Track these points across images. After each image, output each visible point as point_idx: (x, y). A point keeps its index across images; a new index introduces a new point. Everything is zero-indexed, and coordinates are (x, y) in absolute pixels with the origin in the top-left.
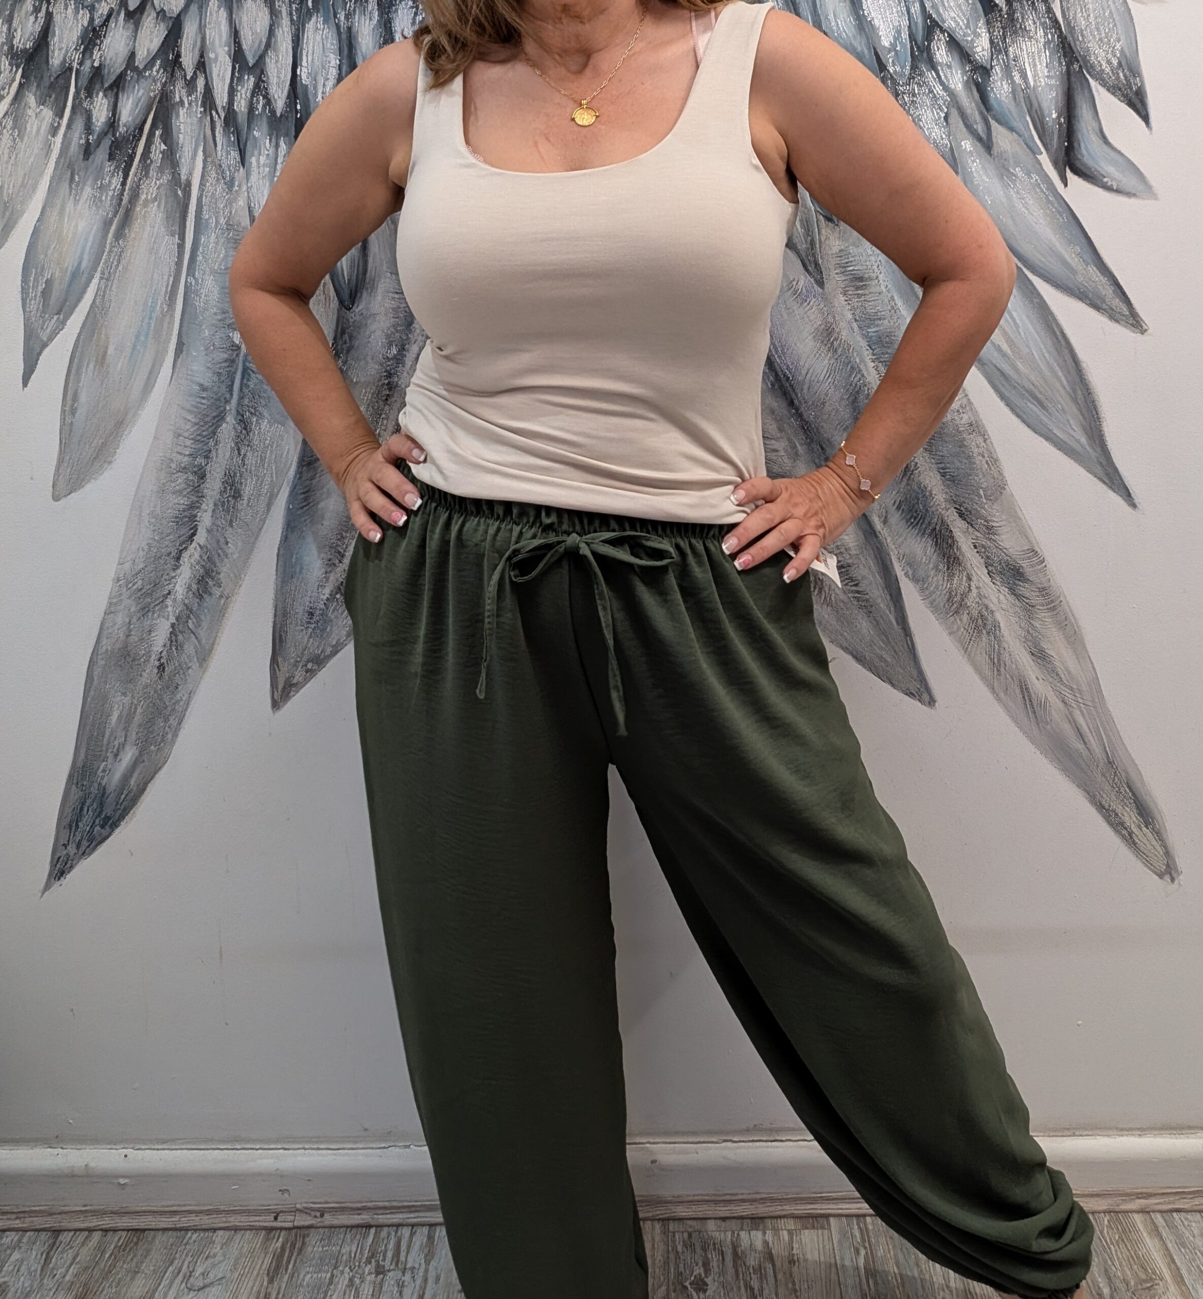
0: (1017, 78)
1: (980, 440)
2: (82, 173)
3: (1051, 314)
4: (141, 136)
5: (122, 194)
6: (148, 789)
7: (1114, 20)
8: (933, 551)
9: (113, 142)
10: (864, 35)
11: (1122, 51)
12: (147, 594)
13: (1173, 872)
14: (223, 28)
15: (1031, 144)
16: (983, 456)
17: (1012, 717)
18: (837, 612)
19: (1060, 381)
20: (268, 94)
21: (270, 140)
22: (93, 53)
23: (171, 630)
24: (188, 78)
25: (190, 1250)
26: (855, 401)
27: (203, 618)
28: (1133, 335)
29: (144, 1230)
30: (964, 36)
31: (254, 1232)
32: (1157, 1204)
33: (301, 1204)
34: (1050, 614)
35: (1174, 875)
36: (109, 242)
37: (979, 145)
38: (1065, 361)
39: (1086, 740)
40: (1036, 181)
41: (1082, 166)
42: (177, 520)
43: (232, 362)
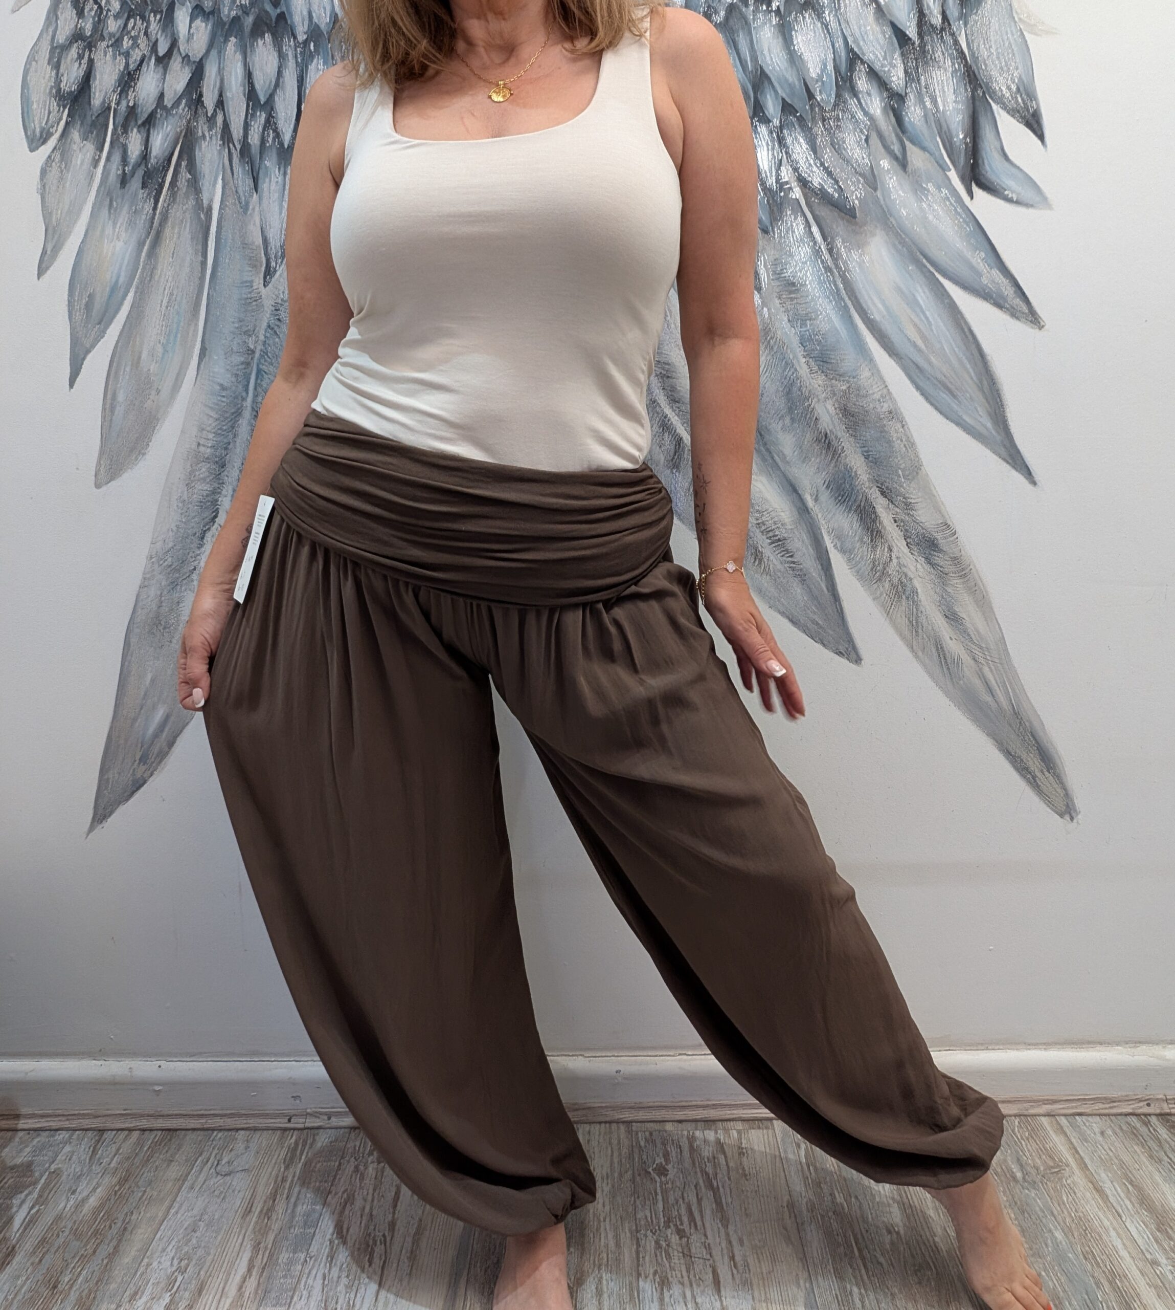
0: (928, 105)
1: (899, 425)
2: (119, 200)
3: (960, 313)
4: (169, 166)
5: (153, 218)
6: (177, 741)
7: (1013, 50)
8: (858, 525)
9: (145, 172)
10: (794, 68)
11: (1020, 78)
12: (177, 570)
13: (1072, 812)
15: (941, 162)
16: (902, 441)
17: (928, 672)
18: (775, 580)
19: (968, 372)
20: (277, 128)
21: (279, 169)
22: (127, 94)
24: (209, 115)
25: (215, 1145)
26: (789, 392)
29: (175, 1130)
30: (882, 66)
31: (270, 1132)
32: (1060, 1109)
33: (311, 1108)
34: (961, 581)
35: (1074, 814)
36: (142, 260)
37: (895, 163)
38: (972, 354)
39: (994, 694)
40: (946, 194)
41: (986, 183)
42: (202, 504)
43: (248, 364)
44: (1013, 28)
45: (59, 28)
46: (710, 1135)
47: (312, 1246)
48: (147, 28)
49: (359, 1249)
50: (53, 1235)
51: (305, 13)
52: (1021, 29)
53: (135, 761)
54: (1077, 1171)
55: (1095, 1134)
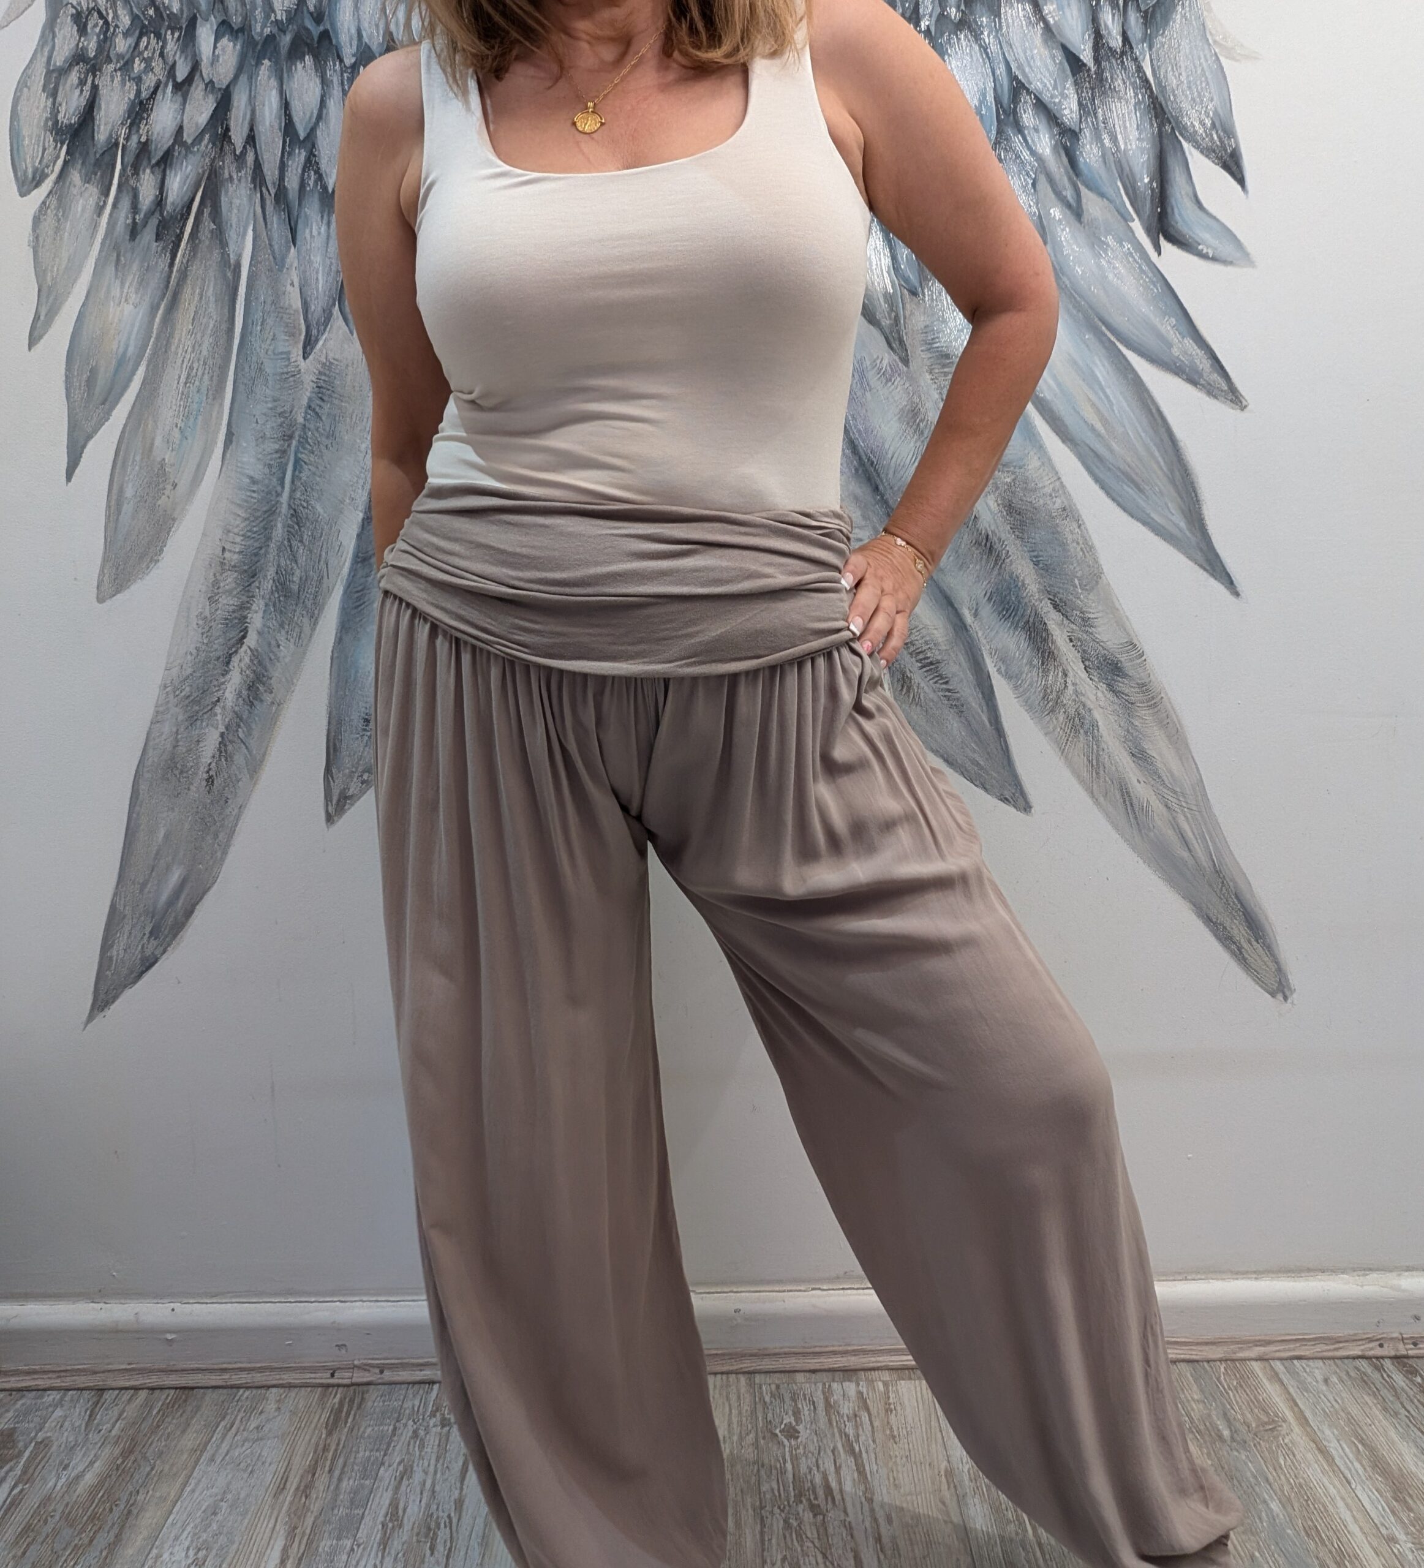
0: (1107, 142)
1: (1075, 525)
2: (129, 255)
3: (1147, 390)
4: (189, 214)
5: (169, 277)
6: (196, 911)
7: (1206, 78)
8: (1026, 645)
9: (160, 221)
11: (1216, 112)
12: (194, 702)
13: (1286, 990)
14: (273, 100)
15: (1122, 211)
16: (1078, 543)
17: (1112, 823)
18: (927, 711)
19: (1158, 463)
20: (319, 169)
21: (322, 217)
22: (139, 128)
23: (220, 739)
24: (237, 153)
25: (242, 1407)
27: (254, 727)
28: (1232, 411)
29: (193, 1388)
30: (1052, 97)
31: (309, 1389)
32: (1276, 1351)
33: (359, 1360)
34: (1151, 711)
35: (1288, 993)
36: (155, 327)
37: (1068, 212)
38: (1162, 440)
39: (1191, 848)
40: (1129, 249)
41: (1176, 235)
42: (227, 623)
43: (283, 452)
44: (1207, 52)
45: (57, 48)
46: (851, 1388)
47: (360, 1531)
48: (163, 47)
49: (418, 1534)
50: (39, 1521)
51: (353, 31)
52: (1216, 54)
53: (144, 934)
54: (1297, 1429)
55: (1317, 1382)
